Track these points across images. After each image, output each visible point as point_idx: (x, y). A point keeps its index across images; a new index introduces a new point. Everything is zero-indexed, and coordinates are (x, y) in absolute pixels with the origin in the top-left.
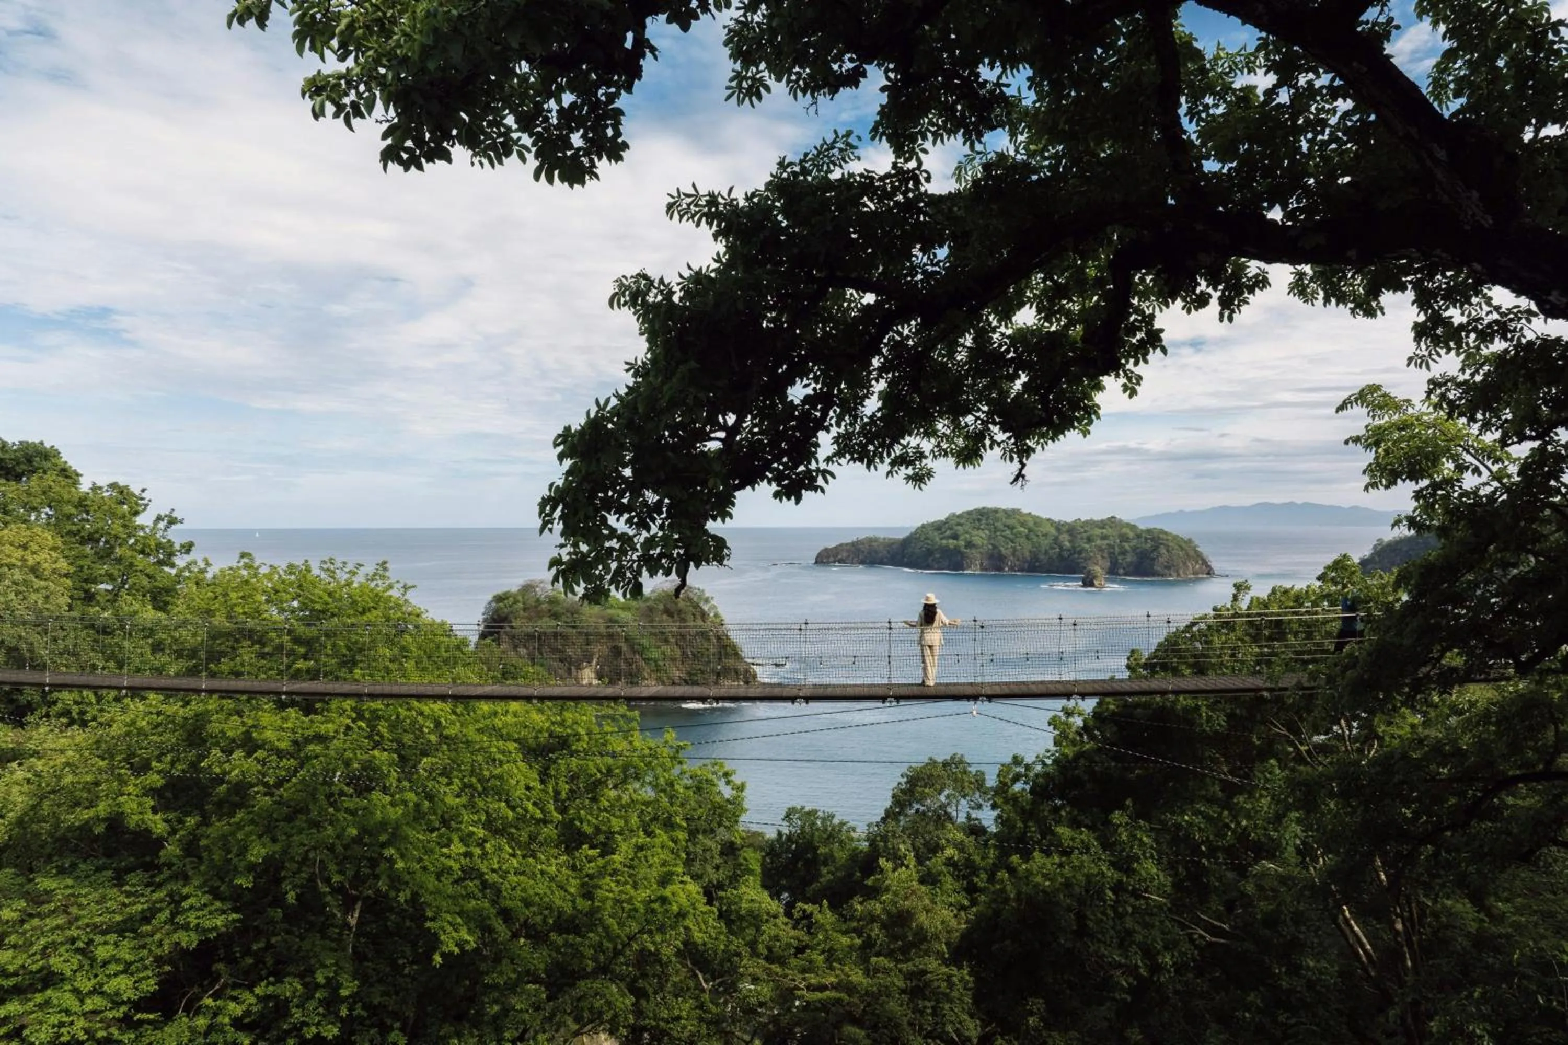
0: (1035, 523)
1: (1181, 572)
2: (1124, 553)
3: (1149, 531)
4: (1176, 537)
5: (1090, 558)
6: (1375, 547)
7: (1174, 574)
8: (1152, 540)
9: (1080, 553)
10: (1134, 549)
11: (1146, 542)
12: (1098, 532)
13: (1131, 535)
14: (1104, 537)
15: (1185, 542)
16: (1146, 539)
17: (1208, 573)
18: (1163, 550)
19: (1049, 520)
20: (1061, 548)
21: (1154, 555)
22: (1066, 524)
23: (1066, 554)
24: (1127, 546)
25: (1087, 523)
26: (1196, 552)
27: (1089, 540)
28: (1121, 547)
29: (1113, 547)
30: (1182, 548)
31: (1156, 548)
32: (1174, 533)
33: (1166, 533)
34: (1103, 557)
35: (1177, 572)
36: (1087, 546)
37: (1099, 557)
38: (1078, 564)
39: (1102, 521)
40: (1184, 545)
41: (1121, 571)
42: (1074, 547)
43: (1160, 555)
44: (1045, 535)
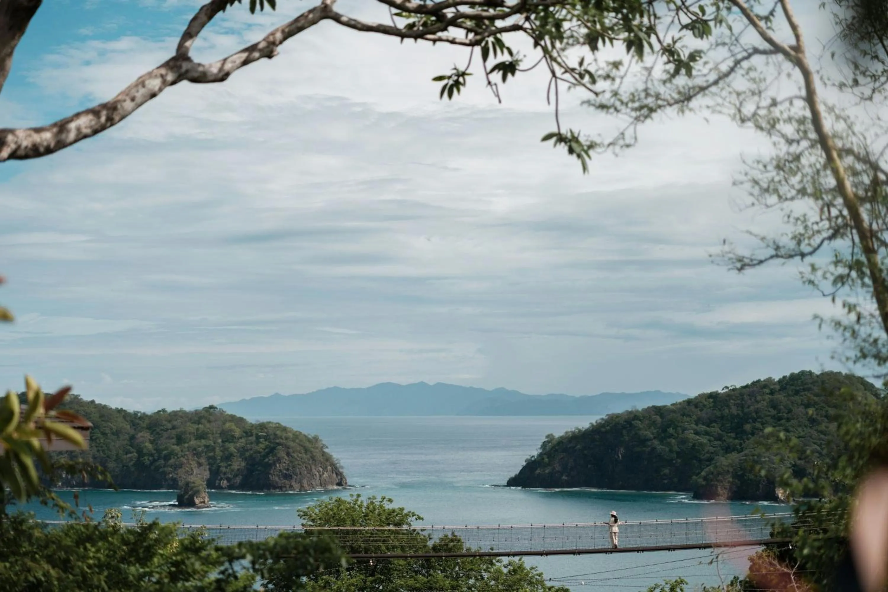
0: (102, 416)
1: (305, 483)
2: (228, 458)
3: (262, 426)
4: (297, 435)
5: (181, 466)
6: (544, 445)
7: (296, 486)
8: (266, 438)
9: (167, 458)
10: (242, 451)
11: (258, 442)
12: (191, 428)
13: (238, 432)
14: (201, 436)
15: (309, 441)
16: (258, 437)
17: (339, 484)
18: (282, 453)
19: (120, 411)
20: (140, 452)
21: (270, 459)
22: (144, 416)
23: (147, 460)
24: (232, 448)
25: (175, 415)
26: (324, 454)
27: (180, 440)
28: (225, 450)
29: (214, 450)
30: (306, 451)
31: (271, 450)
32: (295, 429)
33: (285, 429)
34: (200, 465)
35: (300, 482)
36: (177, 448)
37: (194, 464)
38: (165, 474)
39: (197, 412)
40: (307, 444)
41: (224, 483)
42: (159, 451)
43: (279, 460)
44: (117, 433)
